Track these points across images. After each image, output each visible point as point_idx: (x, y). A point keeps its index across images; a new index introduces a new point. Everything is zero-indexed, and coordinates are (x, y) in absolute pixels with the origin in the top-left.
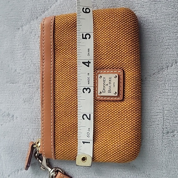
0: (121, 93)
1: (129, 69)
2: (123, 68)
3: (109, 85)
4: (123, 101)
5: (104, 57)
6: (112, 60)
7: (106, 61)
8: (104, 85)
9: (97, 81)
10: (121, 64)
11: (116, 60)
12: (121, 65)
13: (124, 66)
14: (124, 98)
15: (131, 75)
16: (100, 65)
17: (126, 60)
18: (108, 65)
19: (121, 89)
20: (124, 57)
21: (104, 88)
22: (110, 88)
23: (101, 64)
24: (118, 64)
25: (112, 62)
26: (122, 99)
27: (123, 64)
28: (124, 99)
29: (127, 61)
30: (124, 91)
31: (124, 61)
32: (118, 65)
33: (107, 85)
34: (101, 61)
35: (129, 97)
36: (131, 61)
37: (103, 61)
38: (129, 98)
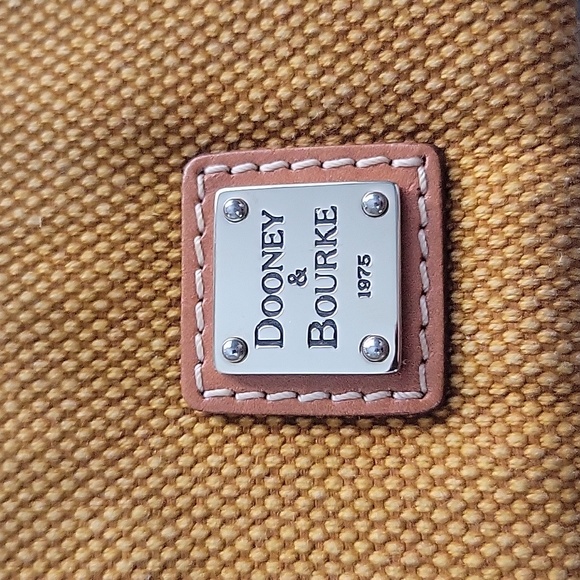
0: (430, 345)
1: (496, 141)
2: (437, 135)
3: (312, 283)
4: (442, 421)
5: (268, 43)
6: (342, 68)
7: (283, 71)
8: (272, 283)
9: (208, 245)
10: (418, 96)
11: (371, 66)
12: (417, 107)
13: (450, 115)
14: (449, 391)
15: (510, 188)
16: (225, 108)
17: (463, 60)
18: (297, 114)
19: (429, 309)
20: (447, 29)
21: (272, 306)
22: (326, 306)
23: (241, 107)
24: (389, 98)
25: (341, 80)
26: (432, 399)
27: (434, 95)
28: (455, 401)
29: (478, 69)
30: (450, 329)
31: (447, 73)
32: (388, 109)
33: (298, 278)
34: (238, 77)
35: (496, 379)
36: (510, 68)
37: (255, 74)
38: (497, 390)
